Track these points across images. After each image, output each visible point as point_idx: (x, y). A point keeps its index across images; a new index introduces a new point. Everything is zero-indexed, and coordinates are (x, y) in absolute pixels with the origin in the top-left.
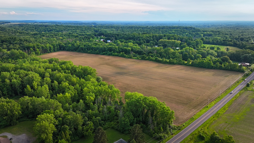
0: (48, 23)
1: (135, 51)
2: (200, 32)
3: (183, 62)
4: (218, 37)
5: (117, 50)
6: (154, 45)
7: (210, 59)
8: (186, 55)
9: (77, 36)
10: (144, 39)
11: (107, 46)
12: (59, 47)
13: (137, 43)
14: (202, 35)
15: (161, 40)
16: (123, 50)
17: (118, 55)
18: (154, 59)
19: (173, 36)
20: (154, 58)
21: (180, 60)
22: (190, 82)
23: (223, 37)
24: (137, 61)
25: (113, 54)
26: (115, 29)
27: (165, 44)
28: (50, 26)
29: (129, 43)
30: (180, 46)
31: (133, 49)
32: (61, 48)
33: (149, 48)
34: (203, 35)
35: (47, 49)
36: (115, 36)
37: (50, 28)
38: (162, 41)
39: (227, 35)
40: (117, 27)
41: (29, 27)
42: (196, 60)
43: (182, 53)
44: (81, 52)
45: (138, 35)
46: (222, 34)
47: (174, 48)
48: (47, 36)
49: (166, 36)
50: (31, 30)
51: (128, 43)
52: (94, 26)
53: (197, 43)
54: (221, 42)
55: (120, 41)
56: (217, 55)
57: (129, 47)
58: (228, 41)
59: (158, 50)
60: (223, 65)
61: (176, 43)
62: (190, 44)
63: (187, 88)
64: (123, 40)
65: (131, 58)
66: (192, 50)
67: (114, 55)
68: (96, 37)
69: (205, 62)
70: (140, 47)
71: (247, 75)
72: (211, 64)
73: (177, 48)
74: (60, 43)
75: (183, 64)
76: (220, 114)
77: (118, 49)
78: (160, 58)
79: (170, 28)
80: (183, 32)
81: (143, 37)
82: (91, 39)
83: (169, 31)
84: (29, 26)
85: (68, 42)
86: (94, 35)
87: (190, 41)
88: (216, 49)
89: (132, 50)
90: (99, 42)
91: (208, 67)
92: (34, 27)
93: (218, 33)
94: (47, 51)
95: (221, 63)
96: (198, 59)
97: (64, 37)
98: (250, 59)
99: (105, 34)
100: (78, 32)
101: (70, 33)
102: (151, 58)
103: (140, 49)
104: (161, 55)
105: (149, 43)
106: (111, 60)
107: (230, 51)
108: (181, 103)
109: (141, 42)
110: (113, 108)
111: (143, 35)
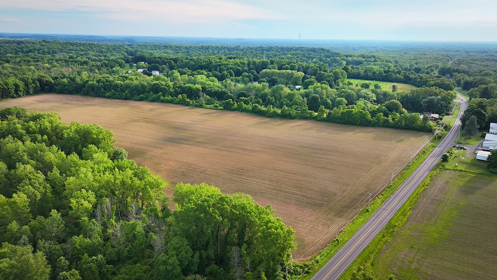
0: (29, 38)
1: (209, 91)
2: (340, 57)
3: (311, 113)
4: (373, 66)
5: (172, 90)
6: (251, 81)
7: (365, 106)
8: (315, 99)
9: (86, 63)
10: (231, 68)
11: (150, 82)
12: (39, 85)
13: (216, 76)
14: (344, 63)
15: (264, 70)
16: (183, 90)
17: (172, 101)
18: (251, 108)
19: (288, 64)
20: (250, 107)
21: (304, 110)
22: (325, 154)
23: (384, 66)
24: (214, 113)
25: (162, 97)
26: (173, 50)
27: (274, 79)
28: (29, 43)
29: (199, 76)
30: (303, 82)
31: (207, 87)
32: (44, 87)
33: (241, 86)
34: (346, 63)
35: (9, 89)
36: (170, 63)
37: (28, 47)
38: (266, 73)
39: (389, 63)
40: (176, 47)
42: (335, 108)
43: (306, 95)
44: (91, 96)
45: (218, 61)
46: (380, 60)
47: (291, 86)
48: (15, 62)
49: (274, 64)
51: (196, 76)
52: (128, 45)
53: (336, 77)
54: (380, 73)
55: (179, 72)
56: (375, 99)
57: (198, 83)
58: (393, 71)
59: (258, 90)
60: (390, 119)
61: (294, 76)
62: (323, 79)
63: (322, 168)
64: (186, 70)
65: (201, 106)
66: (327, 88)
67: (163, 101)
68: (127, 65)
69: (354, 112)
70: (220, 85)
71: (440, 138)
72: (367, 115)
73: (297, 87)
74: (41, 76)
75: (310, 117)
76: (396, 226)
77: (174, 88)
78: (263, 106)
79: (282, 49)
80: (308, 58)
81: (227, 64)
82: (114, 69)
83: (280, 55)
85: (63, 74)
86: (123, 61)
87: (323, 72)
88: (372, 87)
89: (204, 89)
90: (137, 76)
91: (361, 123)
93: (372, 59)
94: (10, 93)
95: (386, 115)
96: (341, 106)
97: (55, 63)
98: (440, 105)
99: (149, 58)
100: (91, 56)
101: (71, 57)
102: (245, 106)
103: (221, 88)
104: (265, 100)
105: (241, 77)
106: (157, 110)
107: (399, 91)
108: (308, 203)
109: (224, 74)
110: (140, 228)
111: (229, 60)
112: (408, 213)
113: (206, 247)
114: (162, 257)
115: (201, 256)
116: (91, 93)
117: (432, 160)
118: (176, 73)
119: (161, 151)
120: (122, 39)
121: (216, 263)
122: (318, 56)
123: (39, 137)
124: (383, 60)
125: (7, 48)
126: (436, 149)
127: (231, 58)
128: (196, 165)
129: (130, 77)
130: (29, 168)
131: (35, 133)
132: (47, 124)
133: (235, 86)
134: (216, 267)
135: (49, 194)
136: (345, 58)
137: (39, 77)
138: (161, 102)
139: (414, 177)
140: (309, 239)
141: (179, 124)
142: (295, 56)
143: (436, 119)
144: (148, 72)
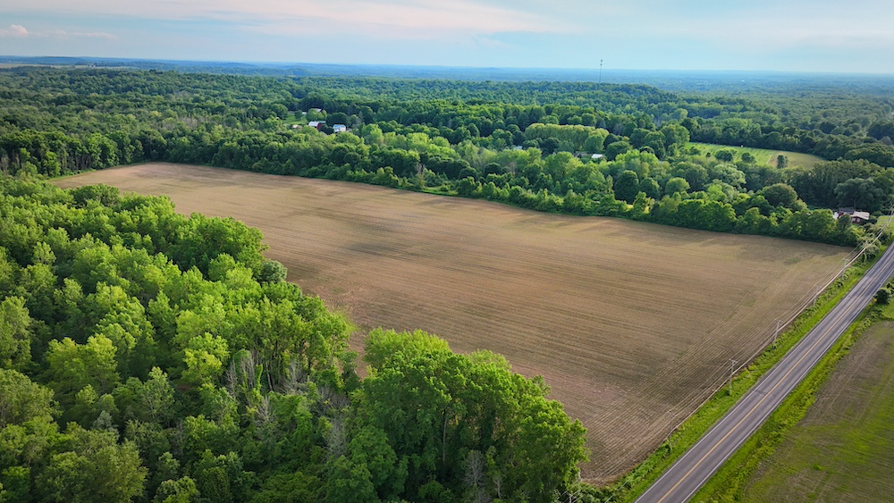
0: (128, 65)
1: (432, 162)
2: (676, 102)
3: (620, 206)
4: (740, 119)
5: (367, 159)
6: (509, 144)
7: (723, 194)
8: (628, 180)
9: (220, 110)
10: (474, 121)
11: (329, 145)
12: (141, 148)
13: (445, 135)
14: (685, 112)
15: (534, 125)
16: (387, 160)
17: (367, 180)
18: (508, 194)
19: (580, 113)
20: (506, 192)
21: (607, 199)
22: (646, 283)
23: (760, 120)
24: (440, 202)
25: (349, 172)
26: (370, 87)
27: (551, 142)
28: (128, 74)
29: (415, 134)
30: (605, 148)
31: (429, 154)
32: (151, 152)
33: (490, 153)
34: (687, 113)
35: (91, 153)
36: (365, 111)
37: (125, 82)
38: (537, 130)
40: (377, 83)
41: (47, 77)
42: (667, 197)
43: (612, 172)
44: (228, 167)
45: (451, 107)
46: (753, 108)
48: (103, 107)
49: (553, 114)
50: (53, 86)
51: (410, 135)
52: (294, 79)
53: (669, 140)
54: (754, 132)
55: (381, 126)
56: (743, 181)
57: (413, 148)
58: (780, 130)
59: (522, 161)
60: (773, 219)
61: (590, 136)
62: (644, 143)
63: (639, 308)
64: (393, 124)
65: (417, 189)
66: (651, 160)
67: (351, 179)
68: (291, 114)
69: (703, 205)
70: (453, 151)
71: (872, 258)
72: (727, 211)
73: (595, 156)
74: (146, 133)
75: (619, 213)
76: (783, 426)
77: (371, 156)
78: (530, 190)
79: (568, 87)
80: (616, 103)
81: (467, 114)
82: (269, 120)
83: (564, 97)
84: (48, 73)
85: (181, 129)
86: (284, 107)
87: (643, 130)
88: (737, 159)
89: (424, 159)
90: (307, 133)
91: (717, 226)
92: (67, 76)
93: (739, 107)
94: (92, 160)
95: (765, 212)
96: (678, 193)
97: (170, 110)
98: (871, 195)
99: (328, 102)
100: (230, 97)
101: (197, 100)
102: (497, 190)
103: (454, 157)
104: (534, 180)
105: (491, 137)
106: (339, 196)
107: (790, 167)
108: (613, 374)
109: (461, 131)
110: (303, 408)
111: (471, 107)
112: (808, 402)
113: (420, 448)
114: (341, 463)
115: (411, 465)
116: (228, 161)
117: (855, 301)
118: (376, 130)
119: (345, 268)
120: (284, 69)
121: (439, 479)
122: (636, 101)
123: (137, 237)
124: (759, 108)
125: (90, 83)
126: (865, 278)
127: (473, 103)
128: (406, 296)
129: (295, 136)
130: (118, 291)
131: (131, 230)
132: (152, 215)
133: (479, 153)
134: (438, 486)
135: (150, 340)
136: (686, 103)
137: (143, 133)
138: (347, 180)
139: (820, 331)
140: (612, 442)
141: (378, 221)
142: (592, 100)
143: (863, 222)
144: (327, 126)
